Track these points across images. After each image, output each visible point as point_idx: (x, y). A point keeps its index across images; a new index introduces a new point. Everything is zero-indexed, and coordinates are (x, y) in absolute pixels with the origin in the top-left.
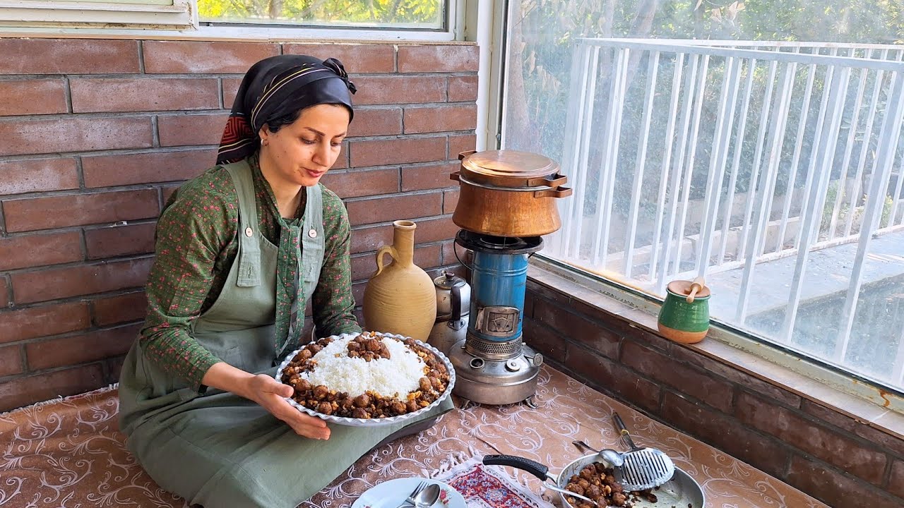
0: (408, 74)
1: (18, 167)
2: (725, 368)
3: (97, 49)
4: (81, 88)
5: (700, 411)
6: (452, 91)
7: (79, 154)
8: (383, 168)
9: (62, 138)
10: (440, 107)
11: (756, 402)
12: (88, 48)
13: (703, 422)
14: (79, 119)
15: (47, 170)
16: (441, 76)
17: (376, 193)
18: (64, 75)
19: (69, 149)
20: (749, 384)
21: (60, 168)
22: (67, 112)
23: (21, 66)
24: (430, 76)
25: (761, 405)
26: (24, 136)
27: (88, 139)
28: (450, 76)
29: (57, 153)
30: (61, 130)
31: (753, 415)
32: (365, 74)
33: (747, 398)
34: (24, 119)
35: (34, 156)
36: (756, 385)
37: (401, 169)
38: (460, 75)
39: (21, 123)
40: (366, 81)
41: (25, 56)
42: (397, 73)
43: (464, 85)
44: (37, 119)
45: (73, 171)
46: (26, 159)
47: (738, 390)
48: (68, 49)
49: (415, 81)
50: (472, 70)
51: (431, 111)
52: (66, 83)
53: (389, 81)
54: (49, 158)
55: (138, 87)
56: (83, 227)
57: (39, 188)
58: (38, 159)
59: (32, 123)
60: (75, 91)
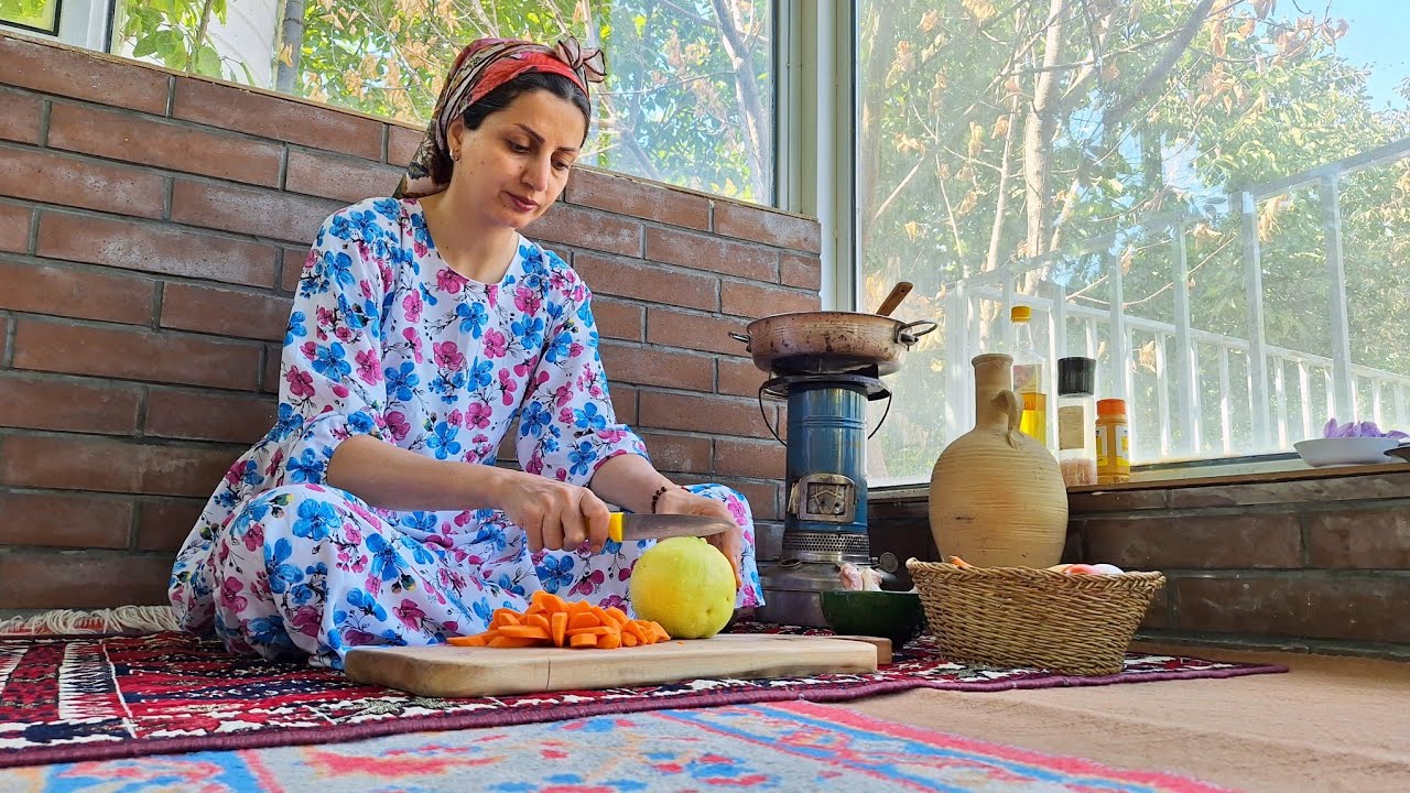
0: (728, 238)
1: (197, 241)
2: (1273, 487)
3: (332, 122)
4: (302, 163)
5: (1246, 586)
6: (785, 271)
7: (283, 245)
8: (691, 352)
9: (264, 217)
10: (771, 289)
11: (1345, 520)
12: (320, 117)
13: (1257, 604)
14: (292, 200)
15: (235, 254)
16: (772, 249)
17: (681, 386)
18: (284, 143)
19: (270, 234)
20: (1325, 494)
21: (253, 257)
22: (278, 186)
23: (231, 121)
24: (757, 247)
25: (1356, 523)
26: (215, 204)
27: (298, 227)
28: (784, 252)
29: (253, 236)
30: (265, 208)
31: (1347, 548)
32: (671, 226)
33: (1328, 522)
34: (219, 183)
35: (223, 234)
36: (1340, 489)
37: (717, 360)
38: (795, 252)
39: (213, 187)
40: (672, 235)
41: (239, 110)
42: (713, 234)
43: (801, 266)
44: (235, 187)
45: (269, 263)
46: (211, 233)
47: (1307, 515)
48: (296, 114)
49: (734, 248)
50: (811, 250)
51: (758, 290)
52: (283, 153)
53: (702, 242)
54: (241, 240)
55: (376, 178)
56: (267, 344)
57: (218, 276)
58: (227, 237)
59: (228, 191)
60: (293, 164)
